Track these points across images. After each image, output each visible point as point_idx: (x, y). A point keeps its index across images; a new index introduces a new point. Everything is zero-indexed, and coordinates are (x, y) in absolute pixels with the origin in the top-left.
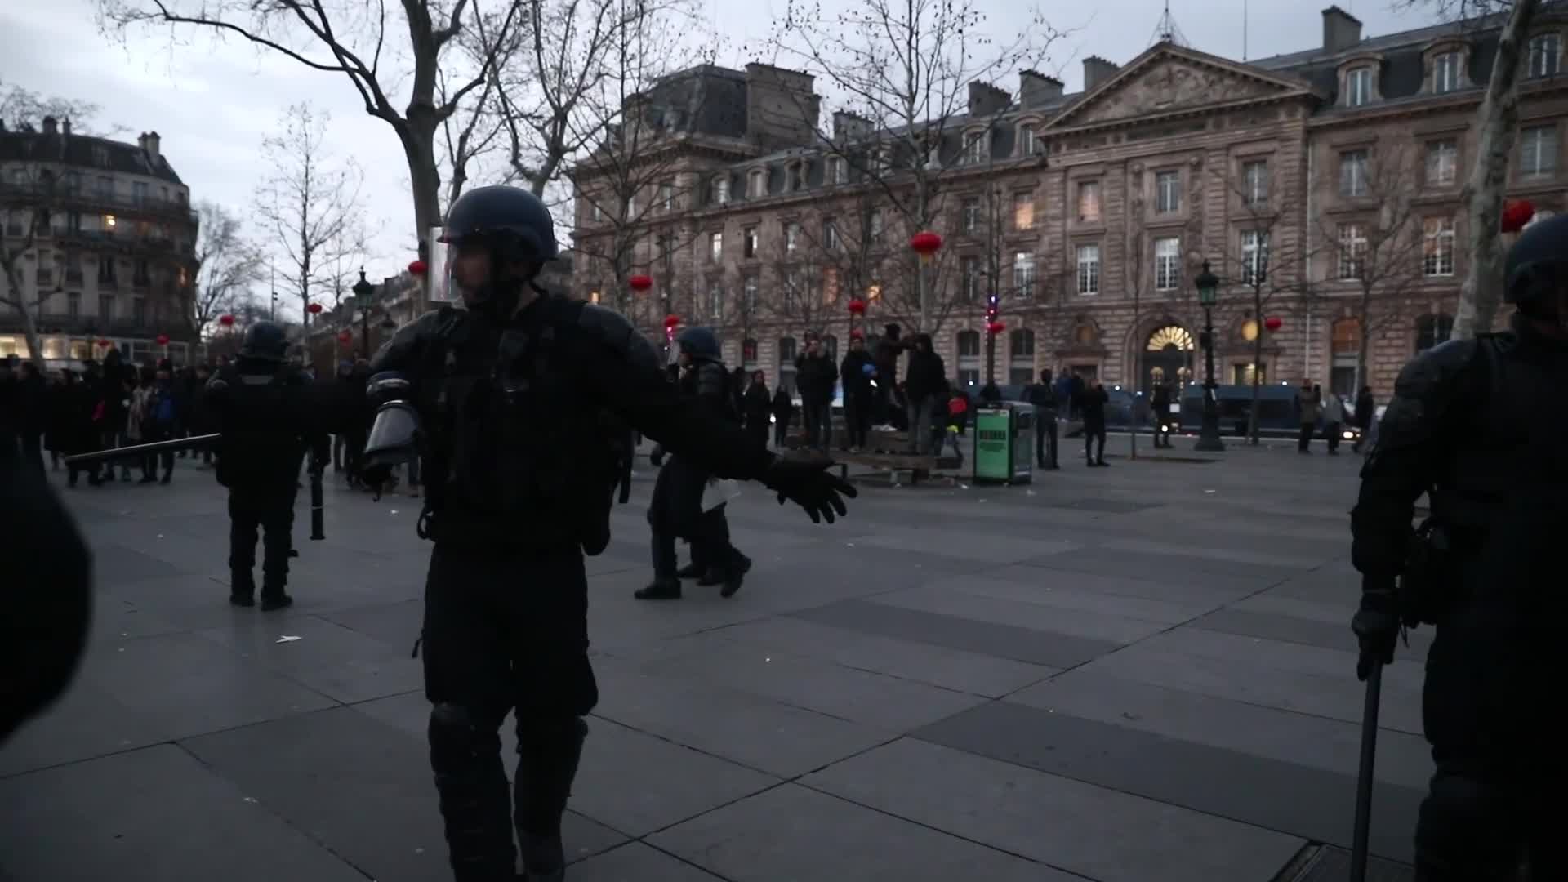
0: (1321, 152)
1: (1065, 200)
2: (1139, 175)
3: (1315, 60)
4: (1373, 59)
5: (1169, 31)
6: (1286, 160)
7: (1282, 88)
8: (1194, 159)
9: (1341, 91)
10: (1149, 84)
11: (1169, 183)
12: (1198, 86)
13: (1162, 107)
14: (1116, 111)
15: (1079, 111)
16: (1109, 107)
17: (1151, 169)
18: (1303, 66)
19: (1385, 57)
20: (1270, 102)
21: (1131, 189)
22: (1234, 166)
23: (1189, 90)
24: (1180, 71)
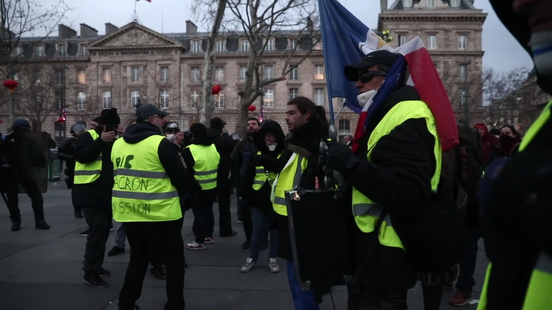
0: (185, 66)
1: (98, 74)
2: (125, 67)
3: (184, 36)
4: (200, 39)
5: (136, 18)
6: (174, 68)
7: (173, 44)
8: (145, 64)
9: (191, 47)
10: (129, 36)
11: (136, 71)
12: (146, 38)
13: (133, 44)
14: (117, 44)
15: (103, 41)
16: (114, 42)
17: (130, 66)
18: (179, 37)
19: (204, 39)
20: (169, 48)
21: (122, 72)
22: (158, 68)
23: (142, 40)
24: (140, 33)
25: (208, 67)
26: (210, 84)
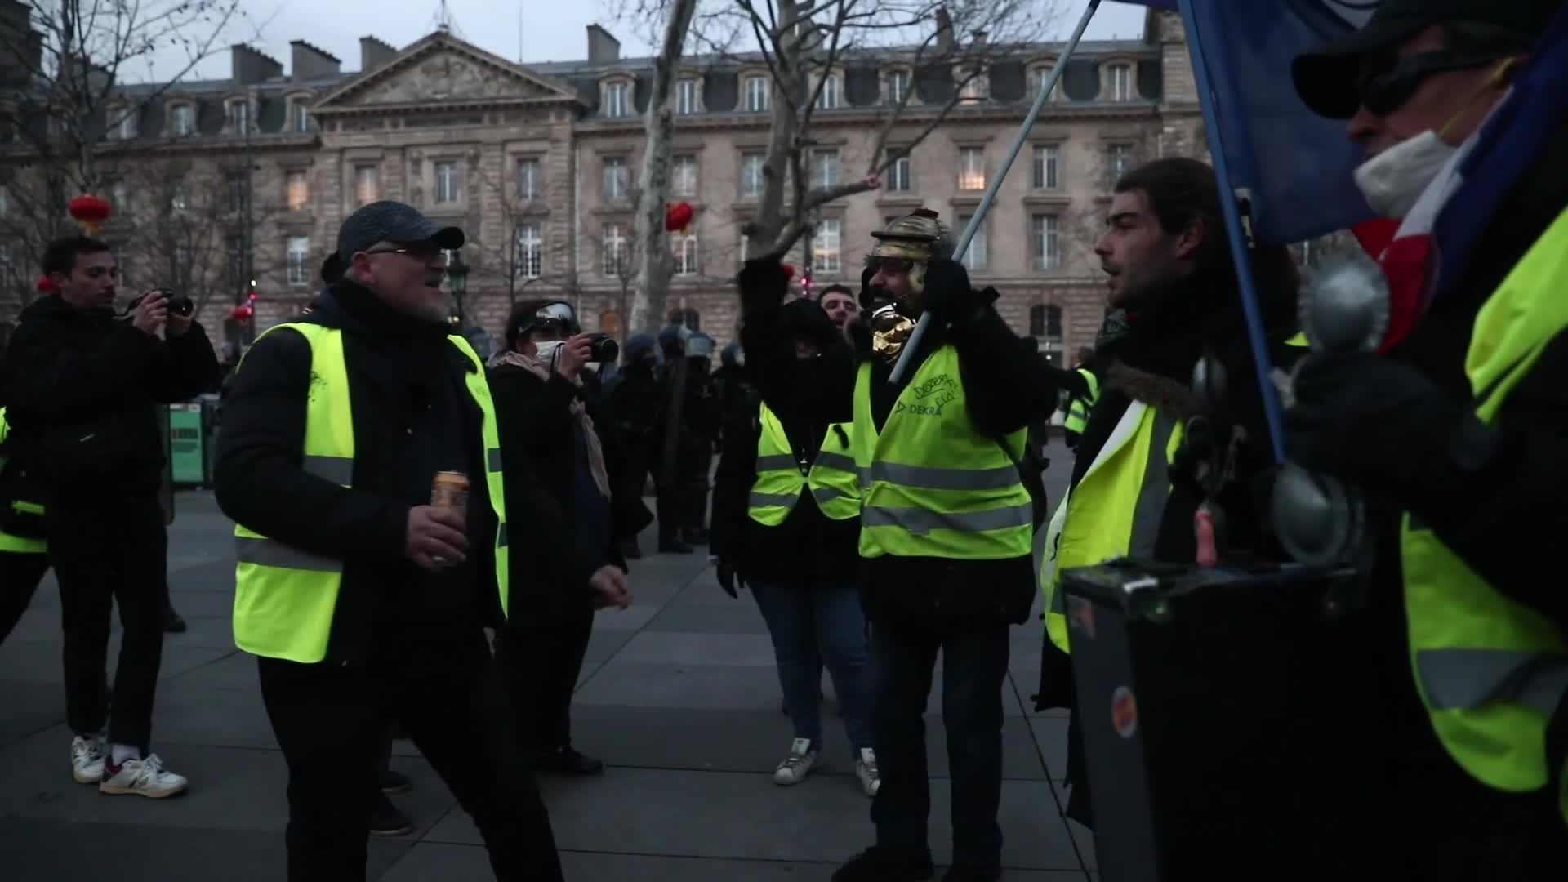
0: (586, 156)
1: (340, 183)
2: (417, 162)
3: (582, 70)
4: (628, 76)
5: (446, 22)
6: (555, 162)
7: (552, 92)
8: (472, 152)
9: (603, 100)
10: (426, 72)
11: (447, 172)
12: (474, 79)
13: (439, 97)
14: (393, 95)
15: (354, 90)
16: (386, 91)
17: (430, 158)
18: (569, 74)
19: (638, 75)
20: (541, 105)
21: (410, 177)
22: (510, 162)
23: (465, 83)
24: (457, 63)
25: (655, 149)
26: (661, 200)
